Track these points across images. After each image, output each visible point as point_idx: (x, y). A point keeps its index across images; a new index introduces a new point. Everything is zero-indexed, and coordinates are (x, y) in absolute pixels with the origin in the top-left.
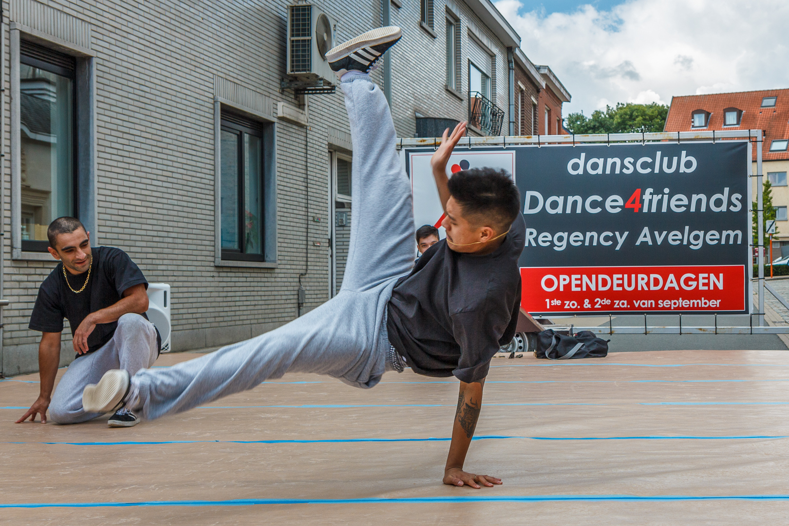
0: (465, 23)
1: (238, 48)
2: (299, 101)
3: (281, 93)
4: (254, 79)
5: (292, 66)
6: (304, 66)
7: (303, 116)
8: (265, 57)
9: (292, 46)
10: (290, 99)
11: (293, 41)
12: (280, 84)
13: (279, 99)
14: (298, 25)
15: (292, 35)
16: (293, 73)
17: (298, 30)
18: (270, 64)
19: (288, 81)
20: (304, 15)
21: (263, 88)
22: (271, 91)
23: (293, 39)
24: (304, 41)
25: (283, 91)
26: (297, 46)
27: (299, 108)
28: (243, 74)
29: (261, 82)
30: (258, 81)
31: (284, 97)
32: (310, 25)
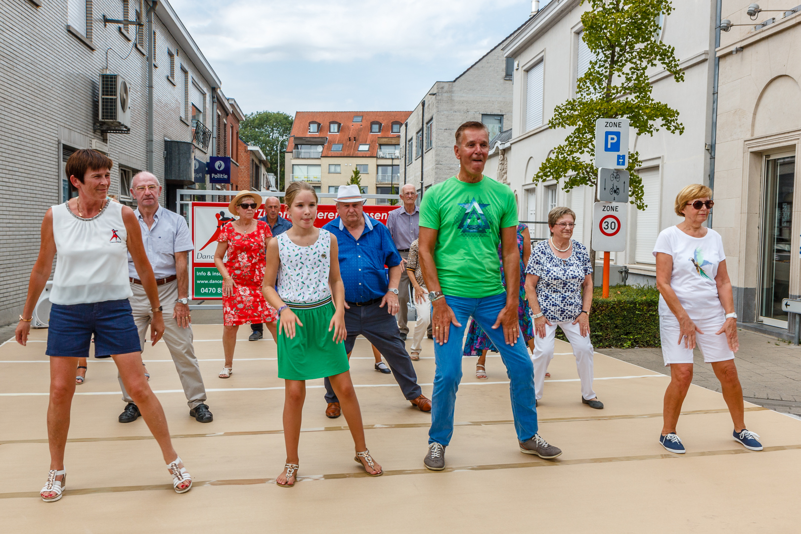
0: (191, 74)
1: (72, 105)
2: (103, 137)
3: (94, 133)
4: (79, 125)
5: (103, 116)
6: (111, 116)
7: (106, 147)
8: (85, 109)
9: (103, 102)
10: (98, 136)
11: (103, 99)
12: (94, 127)
13: (93, 137)
14: (107, 88)
15: (103, 95)
16: (103, 120)
17: (107, 91)
18: (88, 114)
19: (98, 125)
20: (112, 81)
21: (84, 130)
22: (89, 132)
23: (103, 97)
24: (112, 99)
25: (95, 131)
26: (107, 102)
27: (103, 142)
28: (73, 122)
29: (83, 127)
30: (81, 126)
31: (95, 135)
32: (116, 88)
